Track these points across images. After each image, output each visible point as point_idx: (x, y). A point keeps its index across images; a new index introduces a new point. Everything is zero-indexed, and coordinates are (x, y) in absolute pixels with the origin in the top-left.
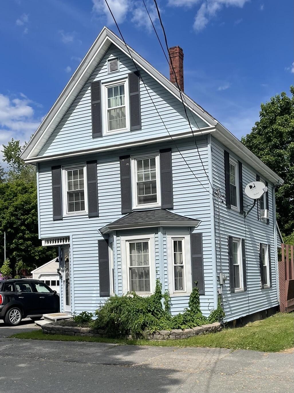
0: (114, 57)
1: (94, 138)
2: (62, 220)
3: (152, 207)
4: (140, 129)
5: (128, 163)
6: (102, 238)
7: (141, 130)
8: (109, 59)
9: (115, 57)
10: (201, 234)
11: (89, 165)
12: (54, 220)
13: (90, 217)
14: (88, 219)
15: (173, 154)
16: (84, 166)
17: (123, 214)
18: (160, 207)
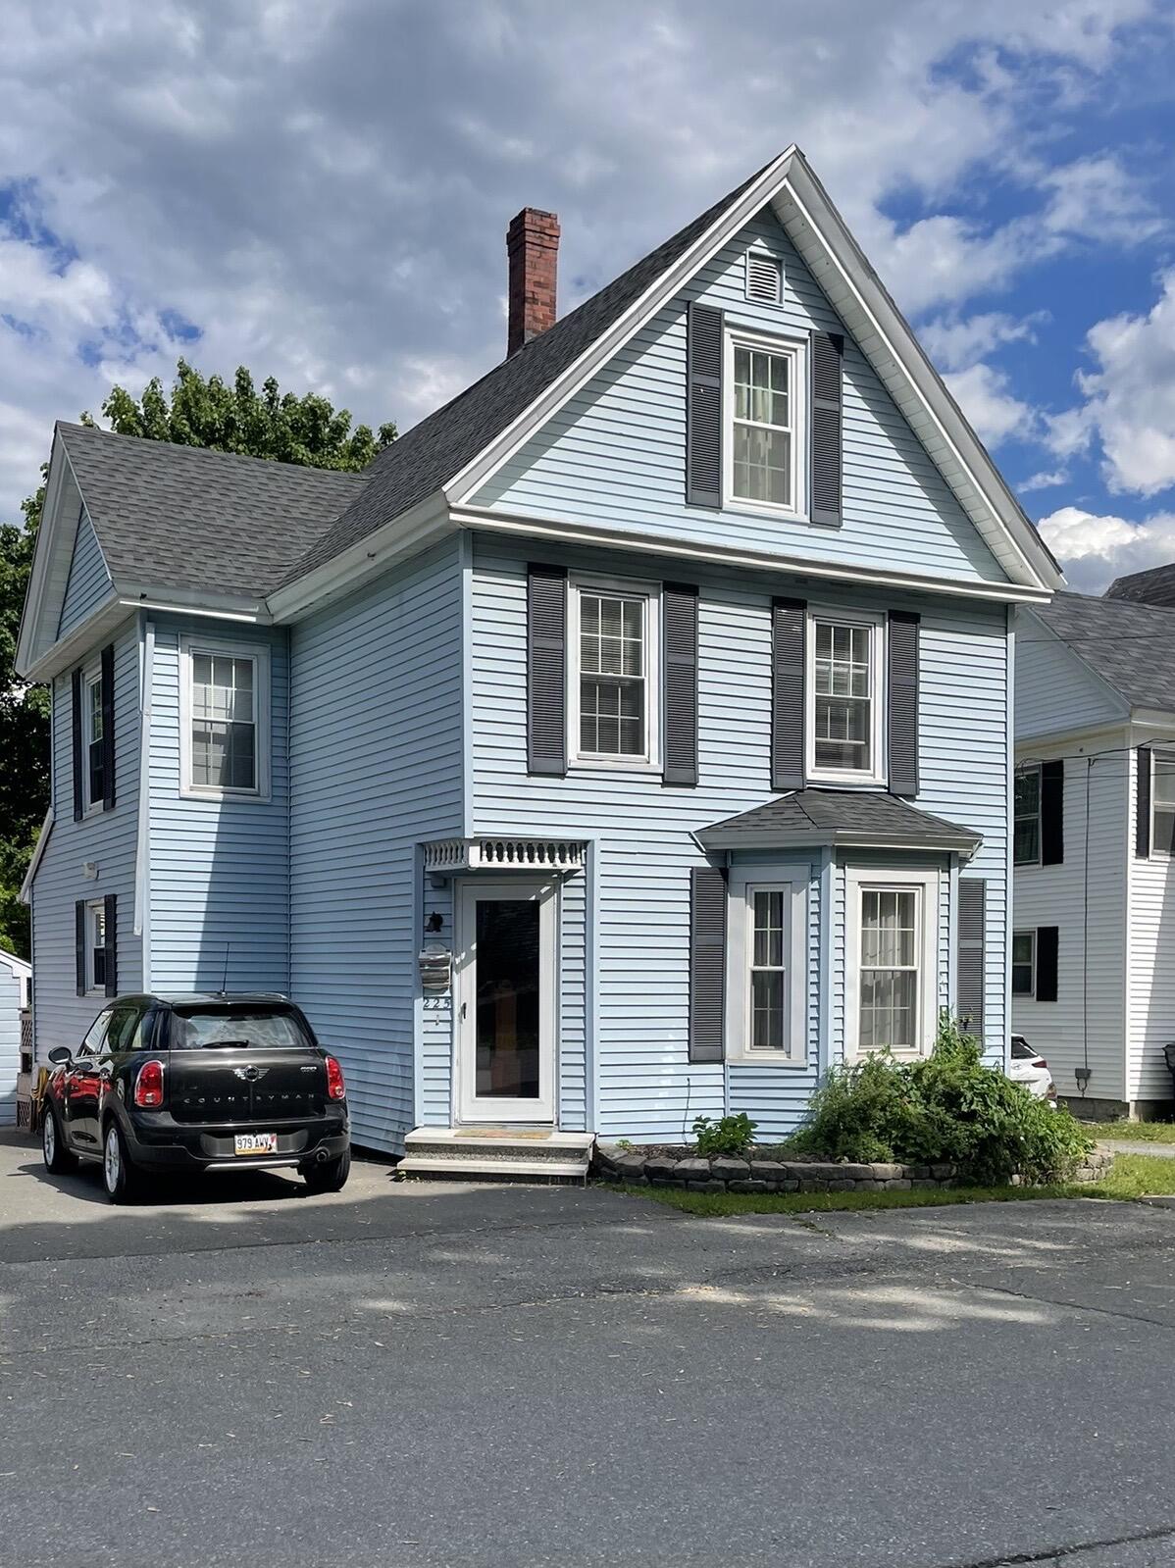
0: (766, 252)
1: (689, 504)
2: (562, 776)
3: (857, 782)
4: (837, 527)
5: (797, 624)
6: (704, 863)
7: (838, 531)
8: (752, 249)
9: (774, 256)
10: (983, 882)
11: (671, 596)
12: (530, 774)
13: (665, 784)
14: (658, 789)
15: (922, 633)
16: (648, 595)
17: (774, 790)
18: (884, 787)
